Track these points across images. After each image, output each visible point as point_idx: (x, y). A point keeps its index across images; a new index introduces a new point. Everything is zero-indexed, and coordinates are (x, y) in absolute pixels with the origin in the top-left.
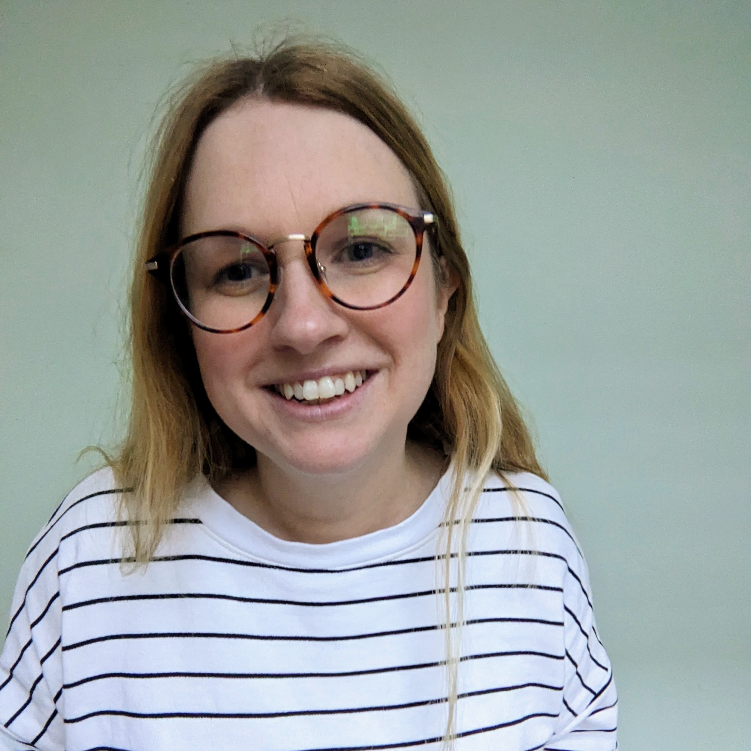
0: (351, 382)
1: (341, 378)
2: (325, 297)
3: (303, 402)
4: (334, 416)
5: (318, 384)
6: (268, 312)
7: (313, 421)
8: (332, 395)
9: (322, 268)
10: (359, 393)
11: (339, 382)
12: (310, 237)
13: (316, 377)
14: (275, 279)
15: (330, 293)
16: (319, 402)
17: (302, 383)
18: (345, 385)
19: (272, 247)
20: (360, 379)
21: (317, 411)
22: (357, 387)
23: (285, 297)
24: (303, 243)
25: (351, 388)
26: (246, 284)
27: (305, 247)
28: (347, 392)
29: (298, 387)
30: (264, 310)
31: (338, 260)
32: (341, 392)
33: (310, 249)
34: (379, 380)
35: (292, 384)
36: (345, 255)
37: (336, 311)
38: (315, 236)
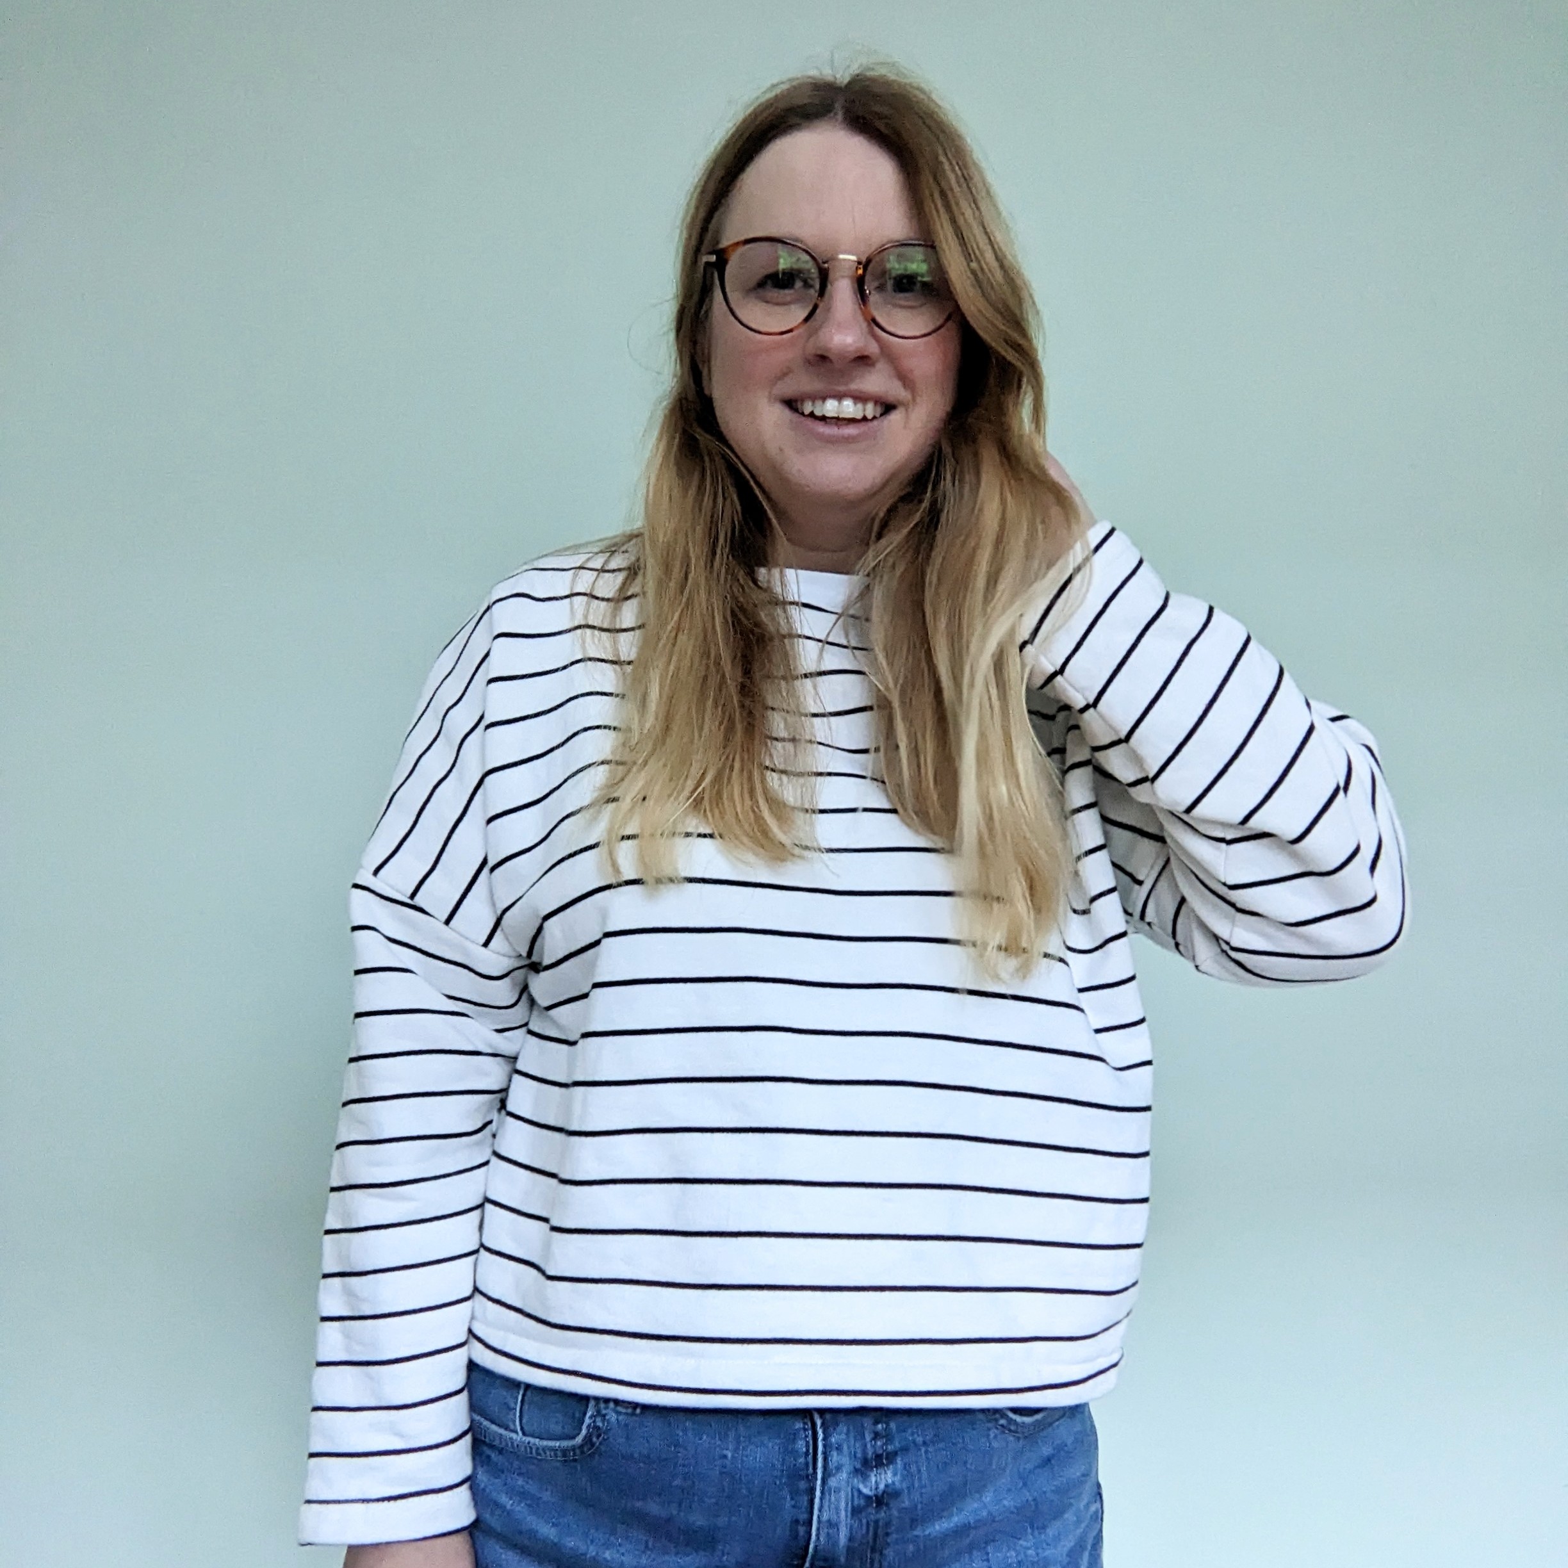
1: (861, 403)
4: (849, 440)
5: (839, 402)
8: (851, 417)
10: (875, 423)
15: (871, 315)
16: (838, 422)
17: (825, 398)
18: (864, 411)
19: (826, 262)
20: (879, 410)
21: (834, 430)
23: (828, 311)
24: (855, 265)
25: (870, 416)
26: (789, 294)
27: (857, 268)
28: (865, 418)
30: (806, 320)
31: (882, 288)
32: (859, 416)
33: (860, 272)
35: (814, 398)
36: (889, 288)
37: (872, 334)
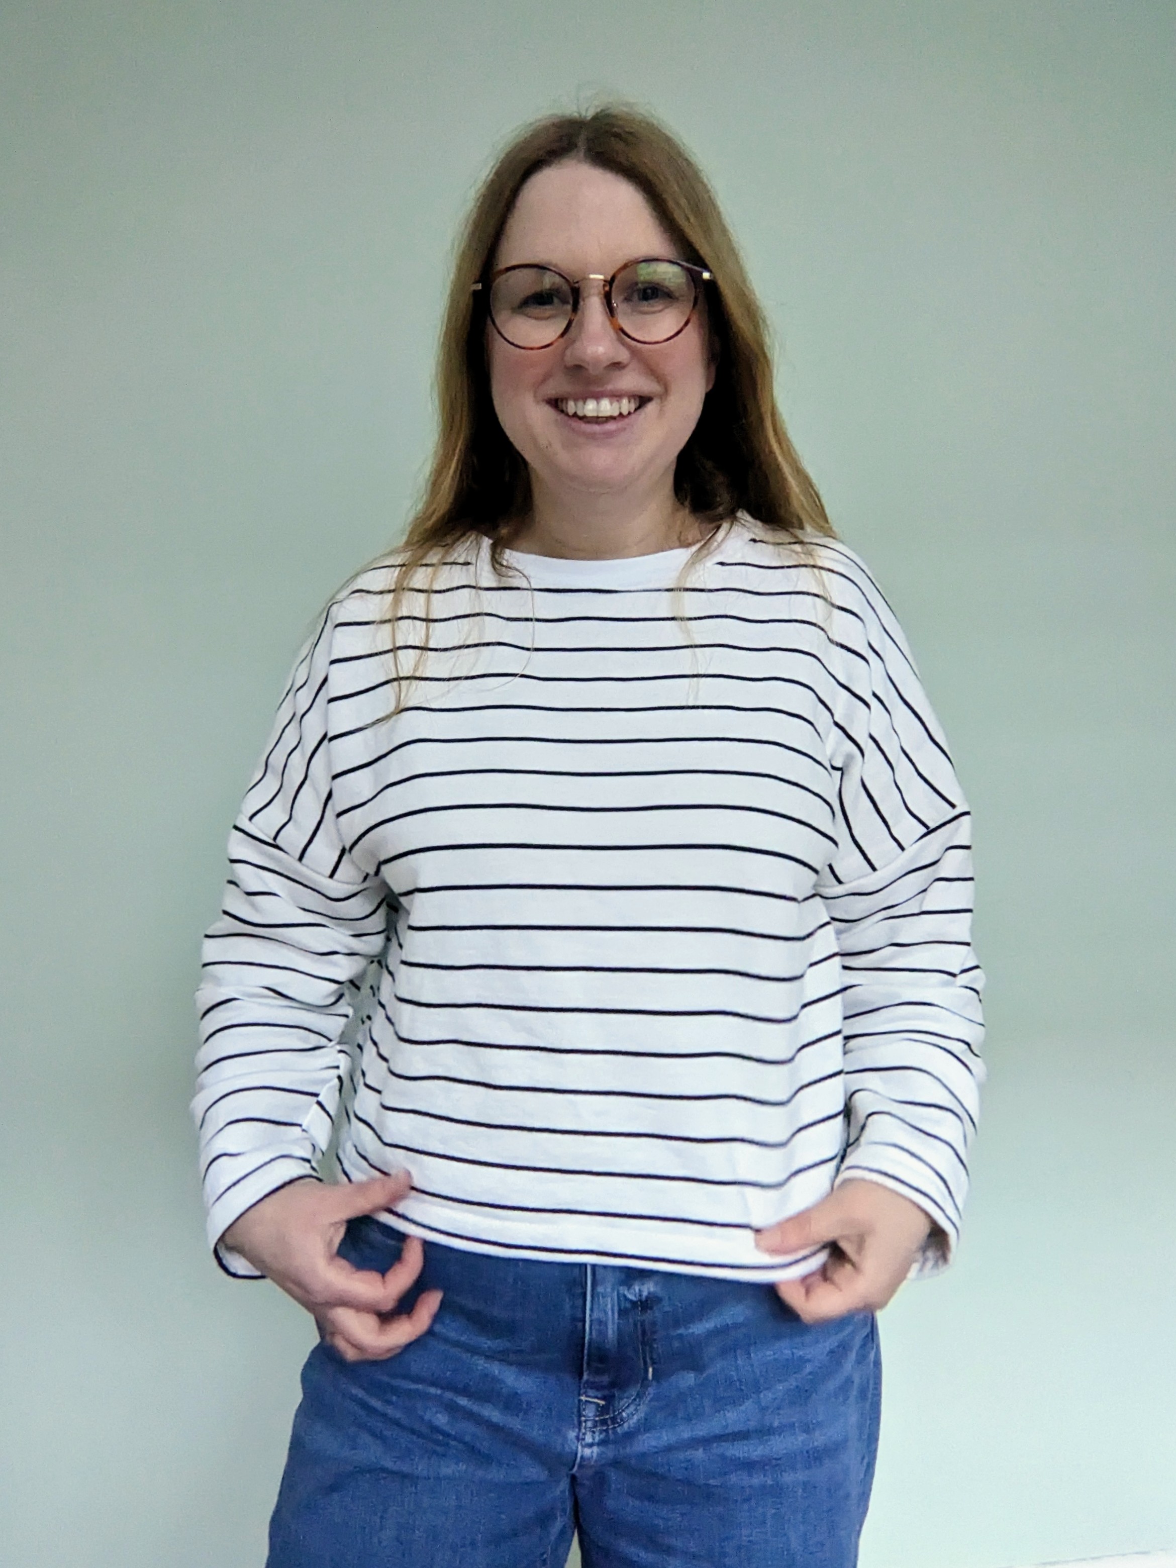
0: (626, 406)
1: (618, 401)
2: (614, 328)
3: (584, 419)
5: (598, 403)
6: (565, 337)
7: (592, 437)
8: (608, 414)
9: (615, 305)
11: (616, 405)
12: (609, 278)
13: (597, 397)
14: (575, 308)
15: (619, 325)
16: (598, 420)
17: (585, 400)
18: (620, 408)
19: (577, 282)
21: (596, 428)
22: (629, 413)
23: (581, 325)
24: (602, 283)
26: (548, 310)
27: (604, 286)
28: (621, 415)
29: (580, 404)
30: (563, 335)
31: (627, 299)
33: (608, 288)
34: (651, 407)
35: (576, 400)
36: (636, 297)
37: (624, 344)
38: (613, 278)
